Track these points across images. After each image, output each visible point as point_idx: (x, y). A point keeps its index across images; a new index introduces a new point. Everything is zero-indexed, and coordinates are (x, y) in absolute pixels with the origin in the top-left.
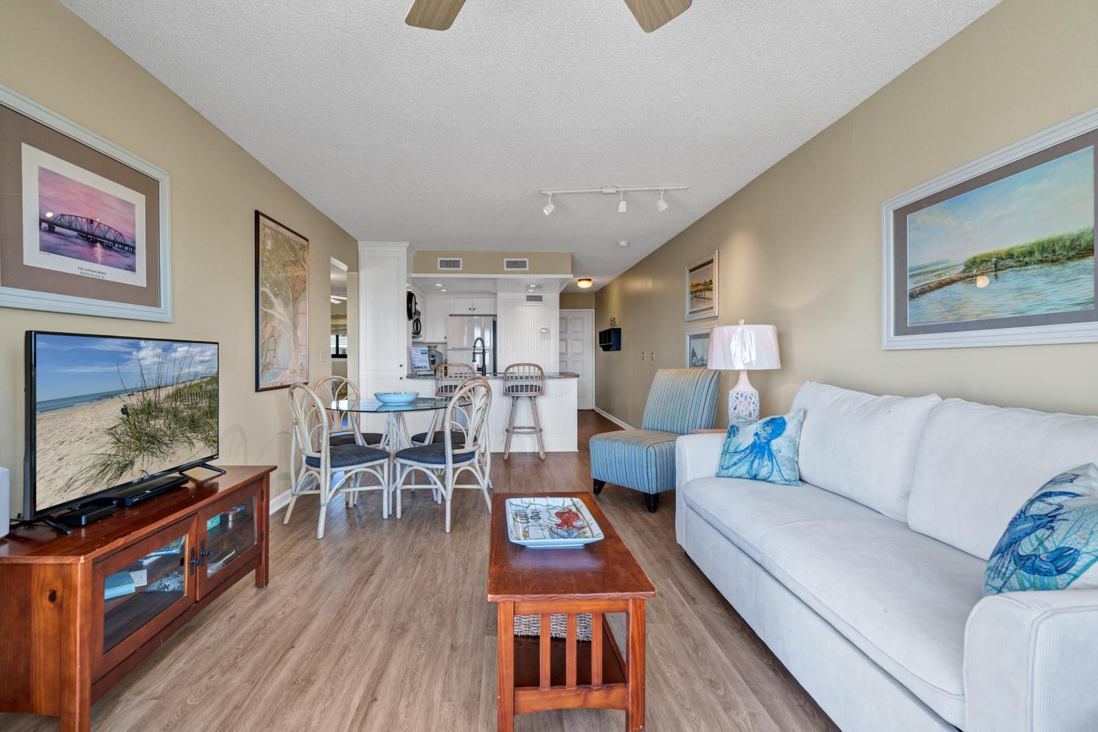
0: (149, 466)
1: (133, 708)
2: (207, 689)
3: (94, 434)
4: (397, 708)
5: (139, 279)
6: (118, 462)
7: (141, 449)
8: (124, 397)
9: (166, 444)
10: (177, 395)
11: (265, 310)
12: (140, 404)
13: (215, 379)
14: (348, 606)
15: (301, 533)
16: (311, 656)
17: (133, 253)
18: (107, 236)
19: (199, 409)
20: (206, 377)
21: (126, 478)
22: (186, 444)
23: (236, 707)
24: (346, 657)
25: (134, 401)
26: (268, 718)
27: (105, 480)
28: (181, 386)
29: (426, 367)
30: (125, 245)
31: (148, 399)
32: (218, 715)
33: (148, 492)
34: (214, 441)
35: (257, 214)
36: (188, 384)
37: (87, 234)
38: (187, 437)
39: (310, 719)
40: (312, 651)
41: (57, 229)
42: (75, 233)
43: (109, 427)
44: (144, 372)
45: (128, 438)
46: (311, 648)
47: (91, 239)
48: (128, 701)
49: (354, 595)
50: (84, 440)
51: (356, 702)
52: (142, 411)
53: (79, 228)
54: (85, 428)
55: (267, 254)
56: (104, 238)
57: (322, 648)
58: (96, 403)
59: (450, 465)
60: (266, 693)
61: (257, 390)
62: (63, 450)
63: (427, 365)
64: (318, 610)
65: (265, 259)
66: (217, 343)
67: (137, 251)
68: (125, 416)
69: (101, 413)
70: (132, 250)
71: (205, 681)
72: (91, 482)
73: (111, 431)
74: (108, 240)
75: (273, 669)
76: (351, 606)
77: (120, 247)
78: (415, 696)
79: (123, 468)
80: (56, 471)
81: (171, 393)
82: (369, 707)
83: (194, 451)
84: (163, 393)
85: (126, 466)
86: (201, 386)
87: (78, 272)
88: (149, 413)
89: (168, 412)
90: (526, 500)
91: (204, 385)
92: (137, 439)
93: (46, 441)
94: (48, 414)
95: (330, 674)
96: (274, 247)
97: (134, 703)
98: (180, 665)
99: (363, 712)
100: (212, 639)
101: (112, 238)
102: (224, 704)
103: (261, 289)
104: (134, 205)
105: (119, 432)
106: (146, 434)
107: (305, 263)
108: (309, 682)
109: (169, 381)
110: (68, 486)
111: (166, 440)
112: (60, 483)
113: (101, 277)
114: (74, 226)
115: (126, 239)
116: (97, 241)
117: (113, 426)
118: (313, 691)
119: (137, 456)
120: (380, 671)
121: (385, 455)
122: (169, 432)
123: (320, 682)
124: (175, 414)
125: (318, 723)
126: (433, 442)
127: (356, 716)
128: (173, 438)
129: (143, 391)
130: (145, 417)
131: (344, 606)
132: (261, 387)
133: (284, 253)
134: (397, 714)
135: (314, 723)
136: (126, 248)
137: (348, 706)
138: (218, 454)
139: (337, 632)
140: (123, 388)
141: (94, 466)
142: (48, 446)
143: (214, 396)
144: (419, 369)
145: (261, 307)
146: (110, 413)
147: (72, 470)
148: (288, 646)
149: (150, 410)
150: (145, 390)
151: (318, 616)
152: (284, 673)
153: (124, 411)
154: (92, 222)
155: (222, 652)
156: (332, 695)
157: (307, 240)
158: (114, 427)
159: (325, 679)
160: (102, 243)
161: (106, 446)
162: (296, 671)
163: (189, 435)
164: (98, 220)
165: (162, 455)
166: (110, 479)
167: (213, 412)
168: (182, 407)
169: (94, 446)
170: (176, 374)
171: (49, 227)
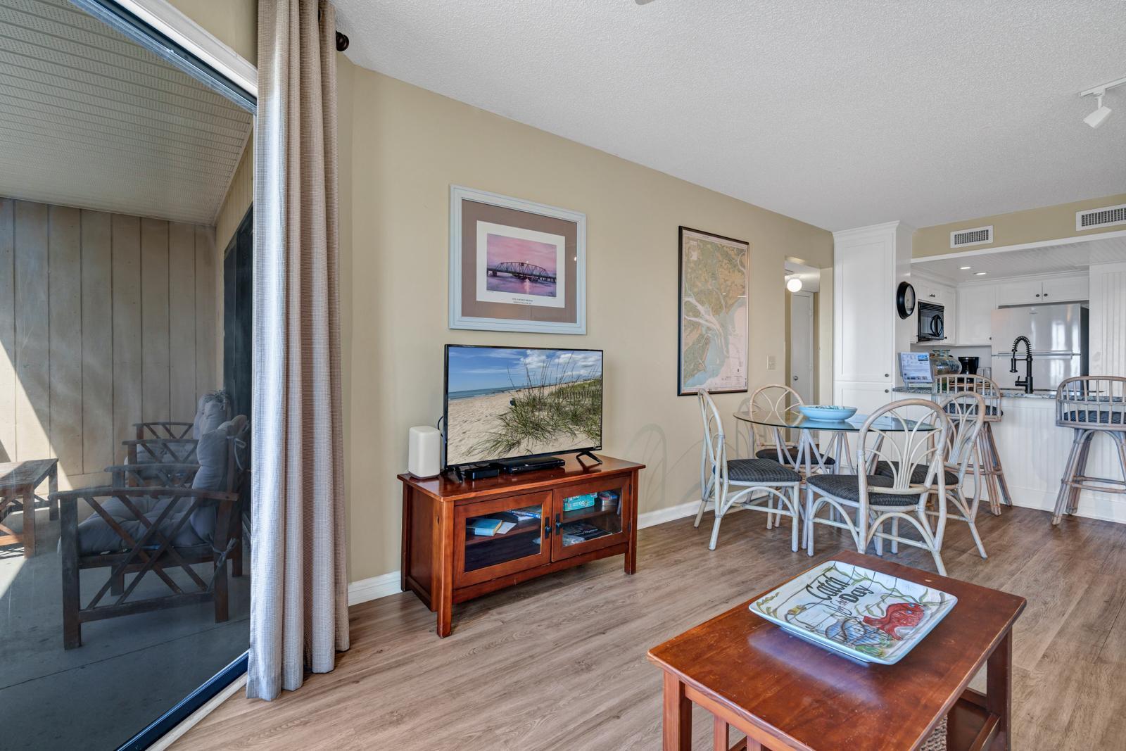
0: (532, 446)
1: (489, 621)
2: (531, 632)
3: (489, 418)
4: (627, 738)
5: (559, 302)
6: (508, 441)
7: (527, 433)
8: (513, 392)
9: (549, 432)
10: (560, 393)
11: (689, 319)
12: (526, 398)
13: (600, 381)
14: (676, 621)
15: (701, 539)
16: (609, 648)
17: (555, 282)
18: (534, 273)
19: (582, 406)
20: (588, 380)
21: (514, 453)
22: (569, 434)
23: (532, 657)
24: (632, 665)
25: (521, 396)
26: (540, 677)
27: (497, 452)
28: (564, 386)
29: (924, 378)
30: (547, 278)
31: (533, 395)
32: (518, 655)
33: (527, 465)
34: (597, 434)
35: (681, 229)
36: (570, 385)
37: (519, 273)
38: (569, 428)
39: (562, 697)
40: (613, 644)
41: (499, 274)
42: (511, 275)
43: (501, 414)
44: (530, 374)
45: (515, 424)
46: (615, 642)
47: (521, 277)
48: (492, 615)
49: (691, 614)
50: (481, 421)
51: (602, 708)
52: (528, 404)
53: (513, 270)
54: (482, 413)
55: (692, 265)
56: (532, 275)
57: (622, 647)
58: (491, 395)
59: (862, 505)
60: (556, 658)
61: (679, 394)
62: (466, 427)
63: (928, 375)
64: (650, 613)
65: (690, 271)
66: (602, 351)
67: (557, 281)
68: (513, 407)
69: (494, 403)
70: (553, 280)
71: (534, 626)
72: (486, 452)
73: (502, 417)
74: (535, 276)
75: (576, 643)
76: (679, 622)
77: (544, 280)
78: (652, 739)
79: (511, 446)
80: (461, 441)
81: (554, 391)
82: (608, 720)
83: (576, 441)
84: (547, 391)
85: (514, 444)
86: (584, 387)
87: (512, 302)
88: (534, 406)
89: (551, 406)
90: (861, 571)
91: (587, 386)
92: (523, 425)
93: (455, 419)
94: (456, 401)
95: (608, 671)
96: (701, 258)
97: (493, 618)
98: (532, 607)
99: (600, 720)
100: (564, 599)
101: (538, 274)
102: (529, 649)
103: (684, 299)
104: (555, 246)
105: (508, 418)
106: (531, 422)
107: (744, 267)
108: (588, 668)
109: (553, 382)
110: (469, 452)
111: (549, 428)
112: (464, 449)
113: (529, 303)
114: (509, 270)
115: (549, 272)
116: (526, 278)
117: (503, 413)
118: (585, 677)
119: (523, 438)
120: (645, 695)
121: (798, 477)
122: (551, 423)
123: (597, 672)
124: (558, 408)
125: (564, 705)
126: (875, 474)
127: (591, 720)
128: (556, 427)
129: (529, 389)
130: (530, 409)
131: (673, 620)
132: (682, 392)
133: (715, 261)
134: (622, 743)
135: (562, 703)
136: (549, 280)
137: (594, 707)
138: (601, 446)
139: (645, 640)
140: (512, 386)
141: (488, 441)
142: (456, 423)
143: (598, 396)
144: (913, 381)
145: (684, 316)
146: (502, 404)
147: (472, 442)
148: (602, 631)
149: (535, 404)
150: (530, 388)
151: (645, 618)
152: (579, 651)
153: (513, 403)
154: (522, 264)
155: (561, 611)
156: (593, 689)
157: (747, 243)
158: (505, 414)
159: (599, 673)
160: (530, 279)
161: (498, 427)
162: (589, 654)
163: (571, 427)
164: (527, 262)
165: (545, 440)
166: (501, 452)
167: (597, 409)
168: (564, 403)
169: (489, 426)
170: (559, 376)
171: (493, 272)
